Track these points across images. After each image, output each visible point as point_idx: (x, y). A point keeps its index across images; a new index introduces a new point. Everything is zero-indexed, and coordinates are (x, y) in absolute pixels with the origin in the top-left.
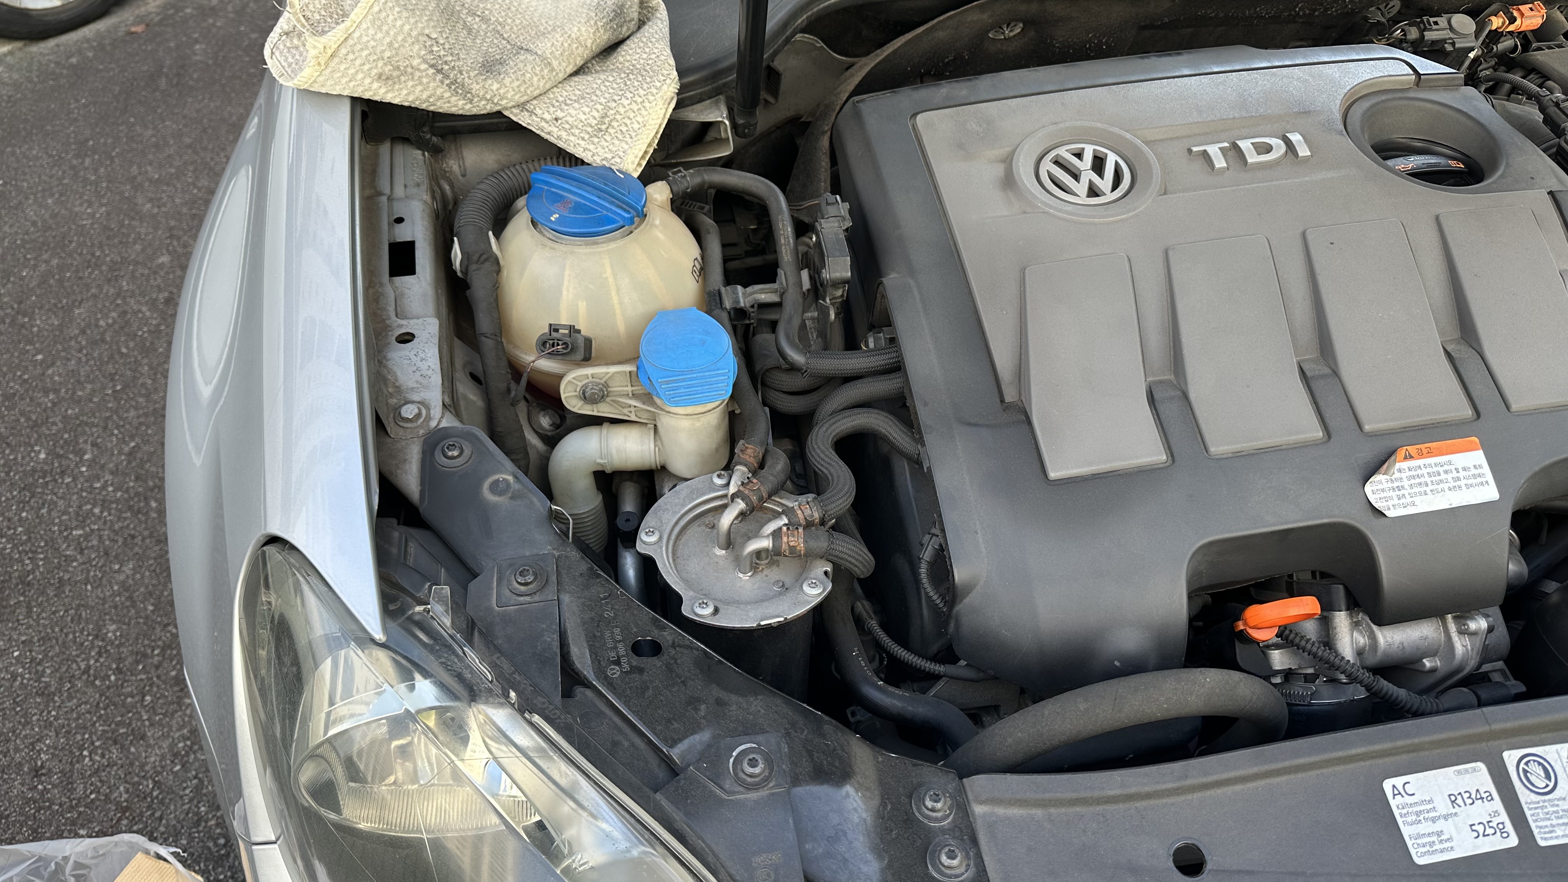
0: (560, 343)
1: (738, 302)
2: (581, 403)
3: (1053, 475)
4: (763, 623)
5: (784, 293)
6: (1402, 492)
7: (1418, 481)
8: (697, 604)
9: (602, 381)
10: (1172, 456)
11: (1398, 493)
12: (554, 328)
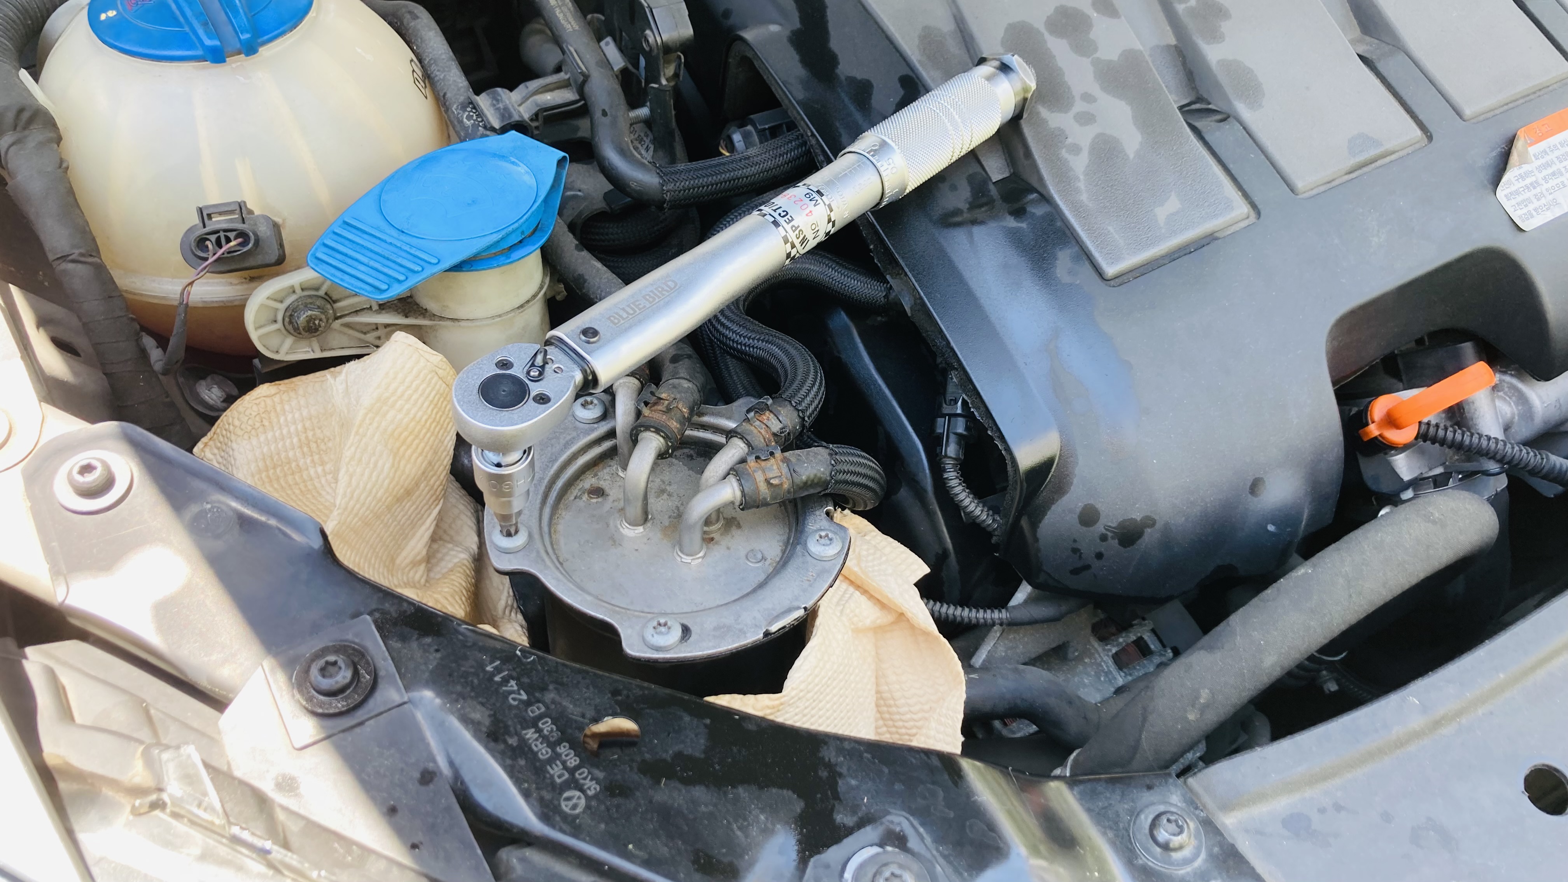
0: (231, 235)
1: (510, 116)
2: (289, 341)
3: (1110, 270)
4: (774, 628)
5: (584, 82)
6: (1538, 190)
7: (1550, 171)
8: (652, 631)
9: (321, 293)
10: (1253, 206)
11: (1534, 192)
12: (204, 215)
